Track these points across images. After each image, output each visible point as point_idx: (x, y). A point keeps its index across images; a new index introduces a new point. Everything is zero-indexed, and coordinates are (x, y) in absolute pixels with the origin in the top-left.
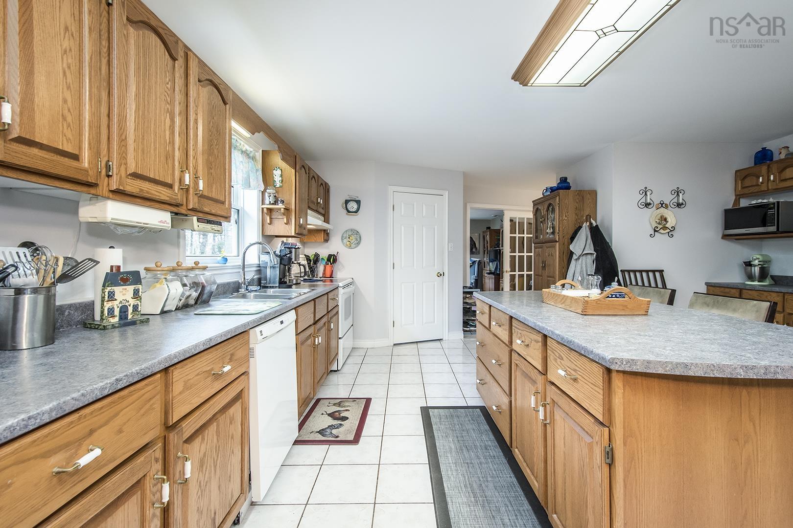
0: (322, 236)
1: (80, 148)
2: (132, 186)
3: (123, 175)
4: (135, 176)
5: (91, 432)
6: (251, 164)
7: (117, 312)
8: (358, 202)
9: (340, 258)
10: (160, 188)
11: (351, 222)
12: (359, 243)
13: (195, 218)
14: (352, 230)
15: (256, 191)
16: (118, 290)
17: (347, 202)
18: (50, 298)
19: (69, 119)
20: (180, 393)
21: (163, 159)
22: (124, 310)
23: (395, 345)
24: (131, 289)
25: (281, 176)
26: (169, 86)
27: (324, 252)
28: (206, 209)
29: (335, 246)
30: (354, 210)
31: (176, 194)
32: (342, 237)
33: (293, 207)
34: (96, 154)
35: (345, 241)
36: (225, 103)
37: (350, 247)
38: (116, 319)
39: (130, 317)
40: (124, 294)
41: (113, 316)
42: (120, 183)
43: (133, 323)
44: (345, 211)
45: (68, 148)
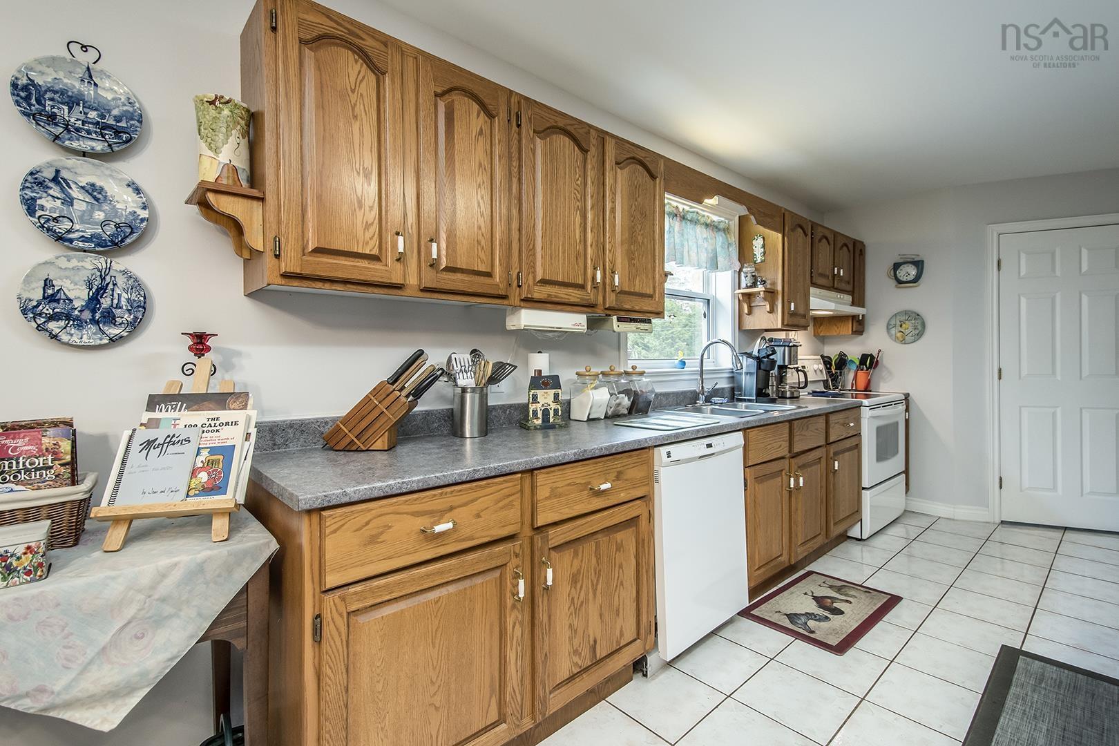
0: (847, 328)
1: (493, 266)
2: (540, 292)
3: (531, 283)
4: (544, 282)
5: (451, 508)
6: (720, 238)
7: (540, 415)
8: (919, 264)
9: (886, 361)
10: (570, 291)
11: (909, 299)
12: (920, 335)
13: (615, 318)
14: (906, 313)
15: (730, 272)
16: (540, 393)
17: (896, 266)
18: (483, 398)
19: (483, 243)
20: (547, 498)
21: (573, 259)
22: (546, 413)
23: (1003, 522)
24: (552, 392)
25: (764, 246)
26: (579, 182)
27: (854, 350)
28: (627, 307)
29: (876, 340)
30: (911, 277)
31: (590, 295)
32: (888, 325)
33: (779, 288)
34: (507, 268)
35: (893, 331)
36: (653, 177)
37: (903, 341)
38: (540, 422)
39: (551, 420)
40: (546, 397)
41: (537, 418)
42: (529, 292)
43: (553, 427)
44: (894, 283)
45: (482, 268)
